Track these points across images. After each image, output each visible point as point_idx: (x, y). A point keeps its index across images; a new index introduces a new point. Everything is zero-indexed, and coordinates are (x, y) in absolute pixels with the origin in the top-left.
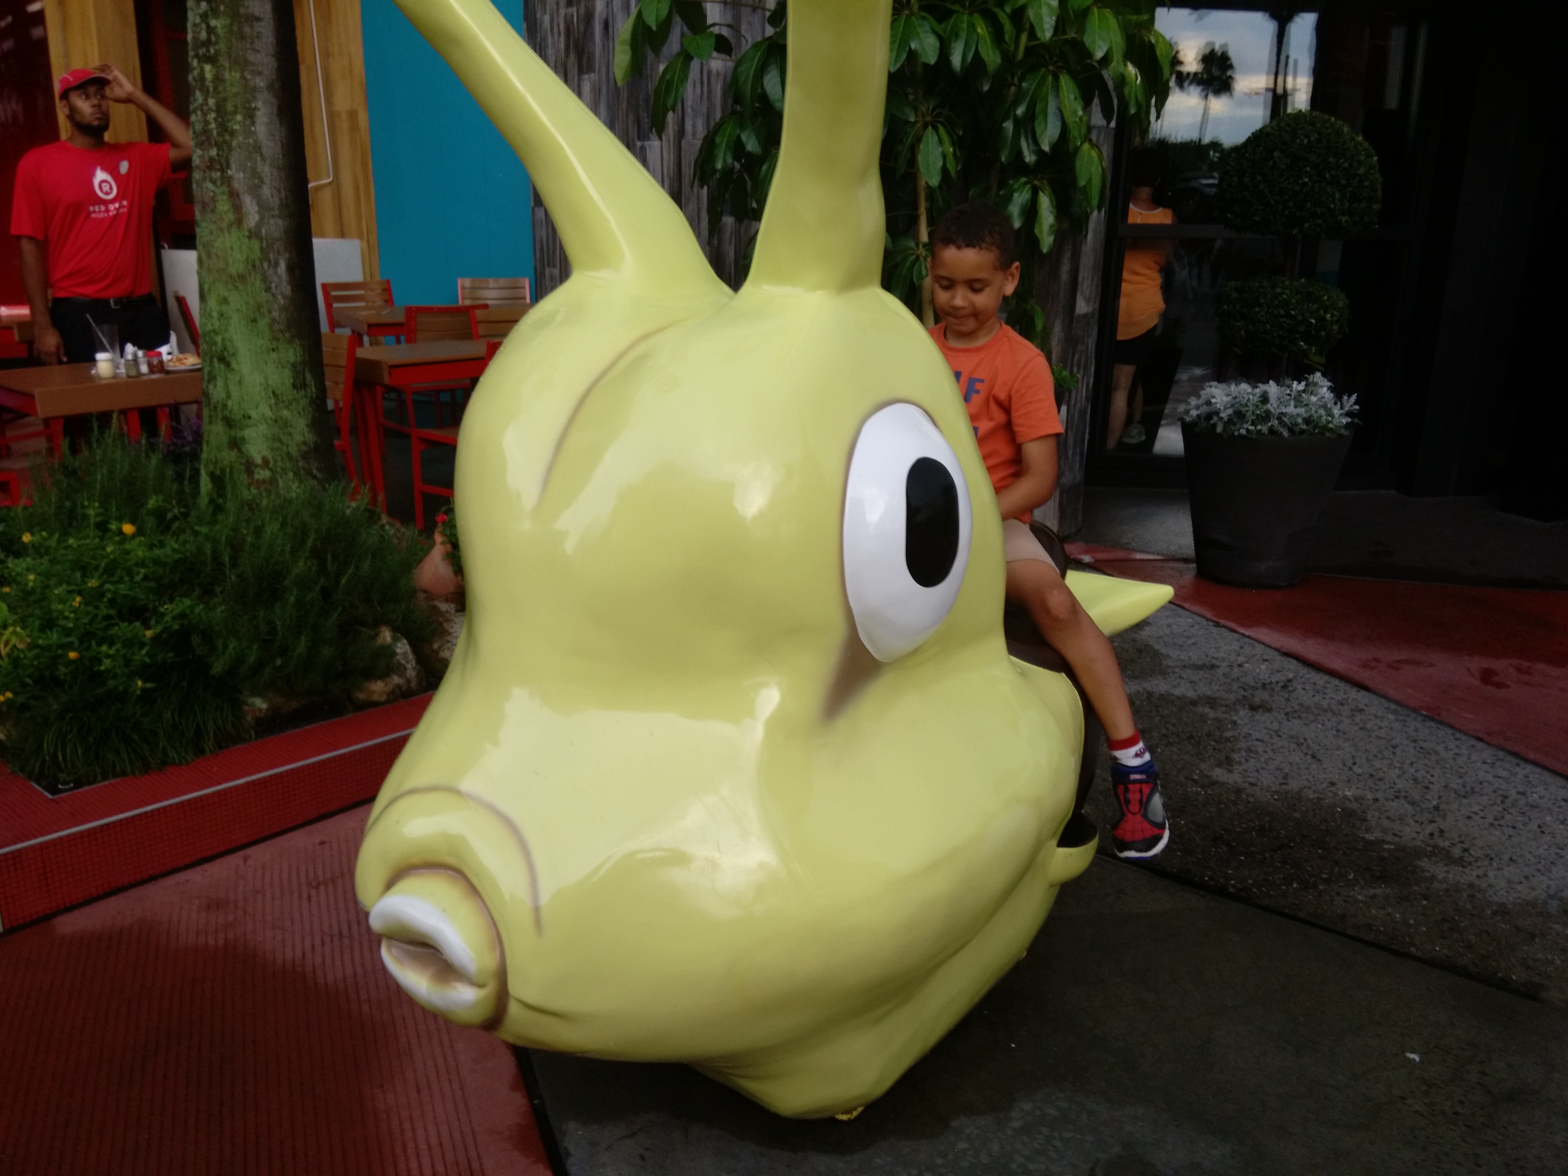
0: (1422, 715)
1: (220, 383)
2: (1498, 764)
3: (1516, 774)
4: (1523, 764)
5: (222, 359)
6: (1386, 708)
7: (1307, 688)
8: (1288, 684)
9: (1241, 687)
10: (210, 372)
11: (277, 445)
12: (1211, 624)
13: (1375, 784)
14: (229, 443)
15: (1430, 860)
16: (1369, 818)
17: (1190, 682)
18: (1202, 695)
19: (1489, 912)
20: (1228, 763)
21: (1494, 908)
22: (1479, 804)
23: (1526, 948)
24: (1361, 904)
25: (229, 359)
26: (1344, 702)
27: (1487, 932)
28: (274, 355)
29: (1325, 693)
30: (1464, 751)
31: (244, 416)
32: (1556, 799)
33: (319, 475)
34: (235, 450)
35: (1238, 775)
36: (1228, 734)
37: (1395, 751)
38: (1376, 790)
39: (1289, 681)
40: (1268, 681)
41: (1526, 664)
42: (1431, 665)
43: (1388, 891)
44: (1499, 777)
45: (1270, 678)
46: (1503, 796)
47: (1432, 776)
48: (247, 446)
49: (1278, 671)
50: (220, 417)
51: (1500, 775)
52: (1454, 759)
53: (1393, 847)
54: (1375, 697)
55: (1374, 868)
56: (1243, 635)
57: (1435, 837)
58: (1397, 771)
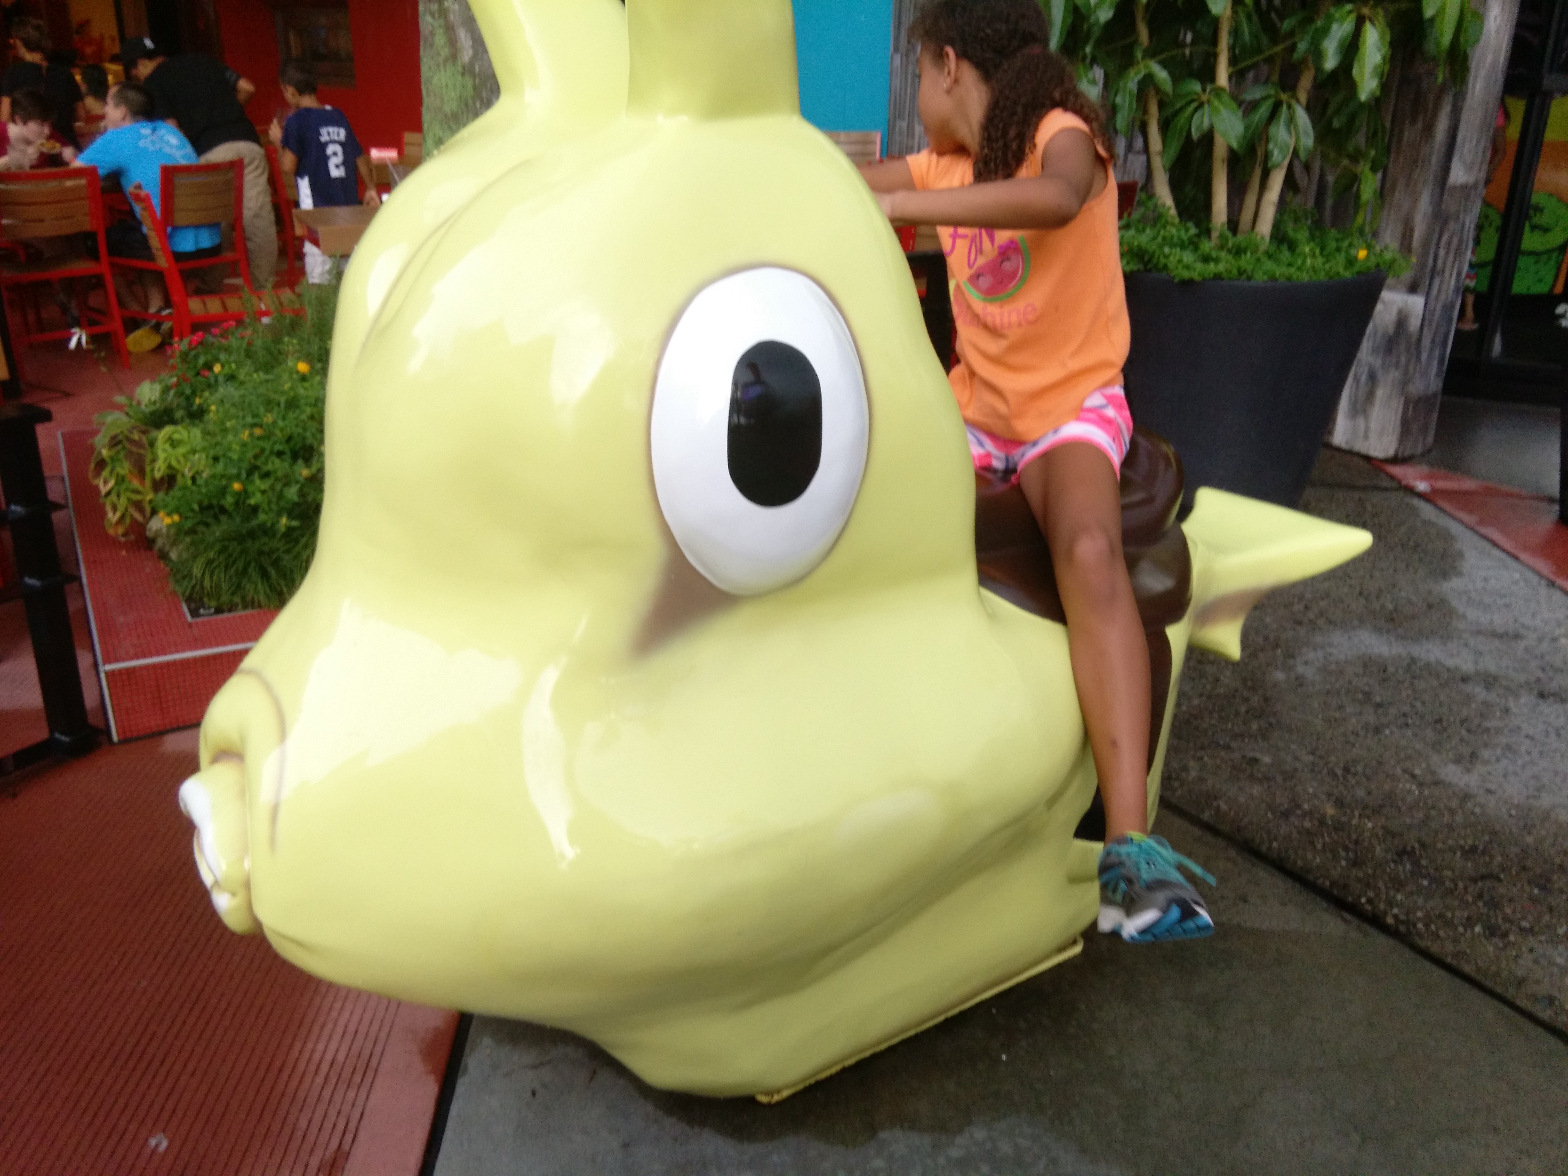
9: (1540, 667)
17: (1475, 653)
18: (1482, 670)
20: (1470, 760)
35: (1476, 777)
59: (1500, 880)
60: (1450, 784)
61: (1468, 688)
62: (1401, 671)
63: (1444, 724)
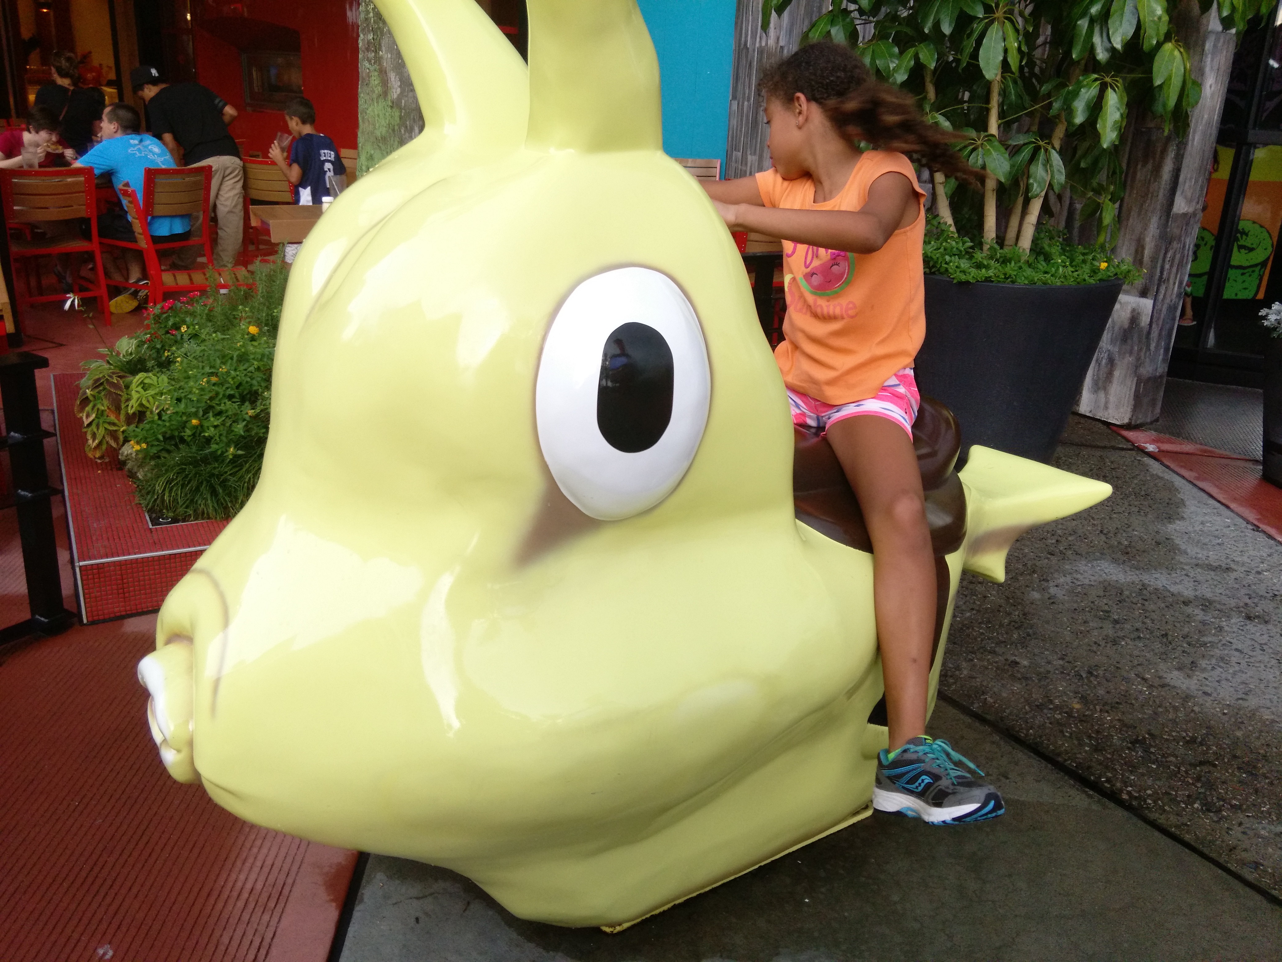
9: (1248, 594)
17: (1194, 582)
18: (1200, 595)
20: (1190, 668)
35: (1195, 682)
36: (1208, 639)
59: (1215, 766)
60: (1175, 687)
61: (1189, 610)
62: (1134, 595)
63: (1170, 638)
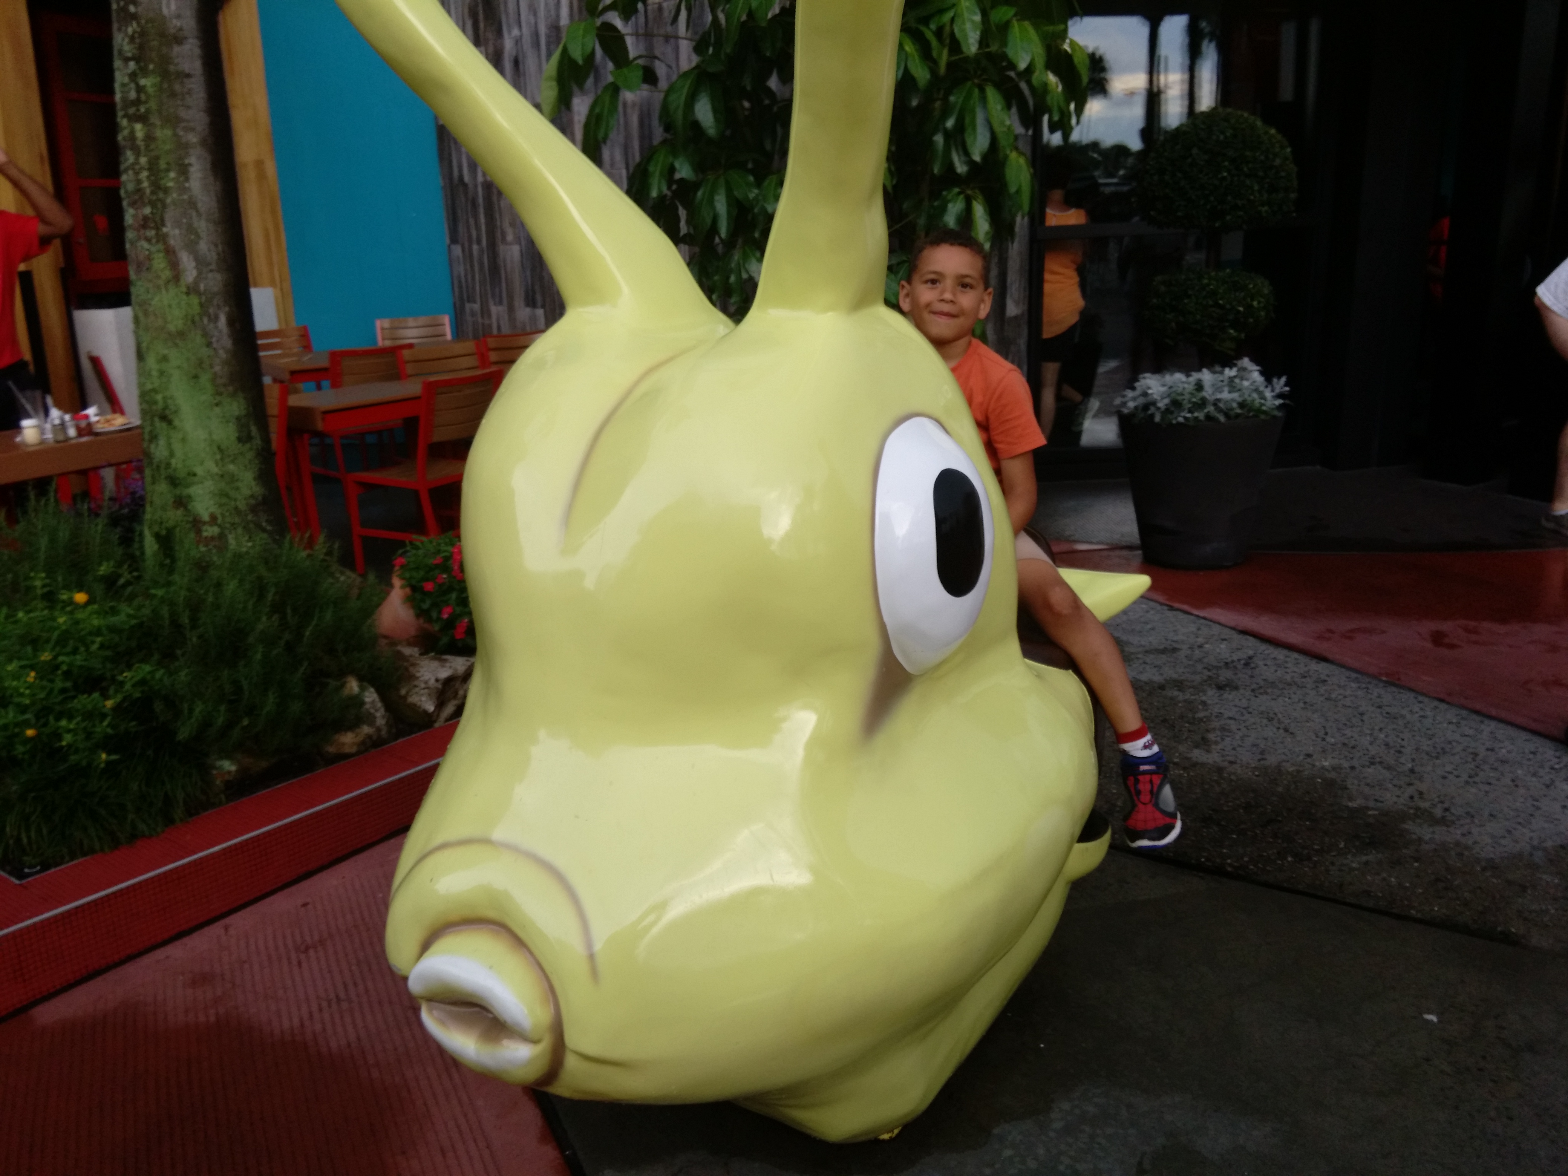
0: (1380, 680)
1: (162, 442)
2: (1463, 722)
3: (1482, 731)
4: (1486, 721)
5: (164, 418)
6: (1347, 677)
7: (1268, 663)
8: (1250, 661)
9: (1205, 668)
10: (151, 432)
11: (224, 500)
12: (1165, 608)
13: (1349, 752)
14: (174, 502)
15: (1414, 822)
16: (1349, 786)
17: (1155, 667)
18: (1168, 678)
19: (1479, 869)
20: (1204, 743)
21: (1483, 864)
22: (1451, 763)
23: (1520, 900)
24: (1356, 872)
25: (171, 417)
26: (1306, 675)
27: (1480, 888)
28: (217, 410)
29: (1286, 668)
30: (1429, 713)
31: (189, 474)
32: (1523, 753)
33: (269, 528)
34: (182, 509)
35: (1217, 754)
36: (1201, 715)
37: (1364, 719)
38: (1352, 758)
39: (1250, 658)
40: (1230, 660)
41: (1472, 624)
42: (1383, 632)
43: (1380, 856)
44: (1467, 736)
45: (1231, 656)
46: (1472, 753)
47: (1403, 740)
48: (193, 503)
49: (1238, 649)
50: (163, 477)
51: (1467, 733)
52: (1420, 721)
53: (1376, 813)
54: (1334, 667)
55: (1364, 835)
56: (1197, 616)
57: (1416, 799)
58: (1368, 738)
59: (1280, 821)
60: (1203, 764)
61: (1168, 693)
